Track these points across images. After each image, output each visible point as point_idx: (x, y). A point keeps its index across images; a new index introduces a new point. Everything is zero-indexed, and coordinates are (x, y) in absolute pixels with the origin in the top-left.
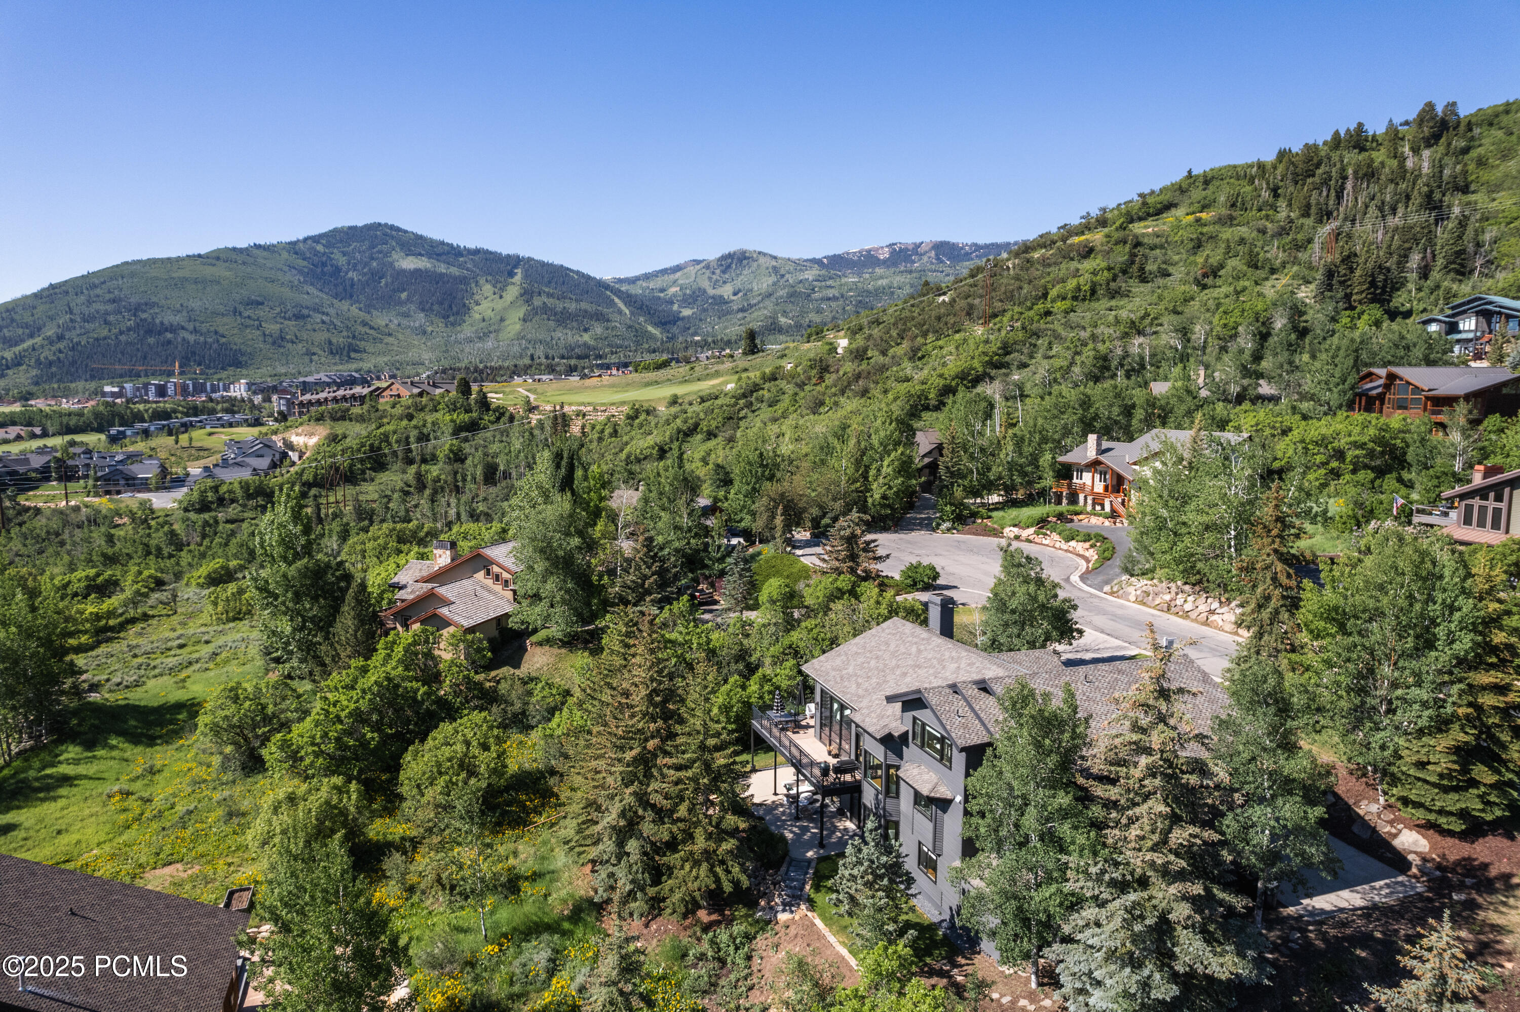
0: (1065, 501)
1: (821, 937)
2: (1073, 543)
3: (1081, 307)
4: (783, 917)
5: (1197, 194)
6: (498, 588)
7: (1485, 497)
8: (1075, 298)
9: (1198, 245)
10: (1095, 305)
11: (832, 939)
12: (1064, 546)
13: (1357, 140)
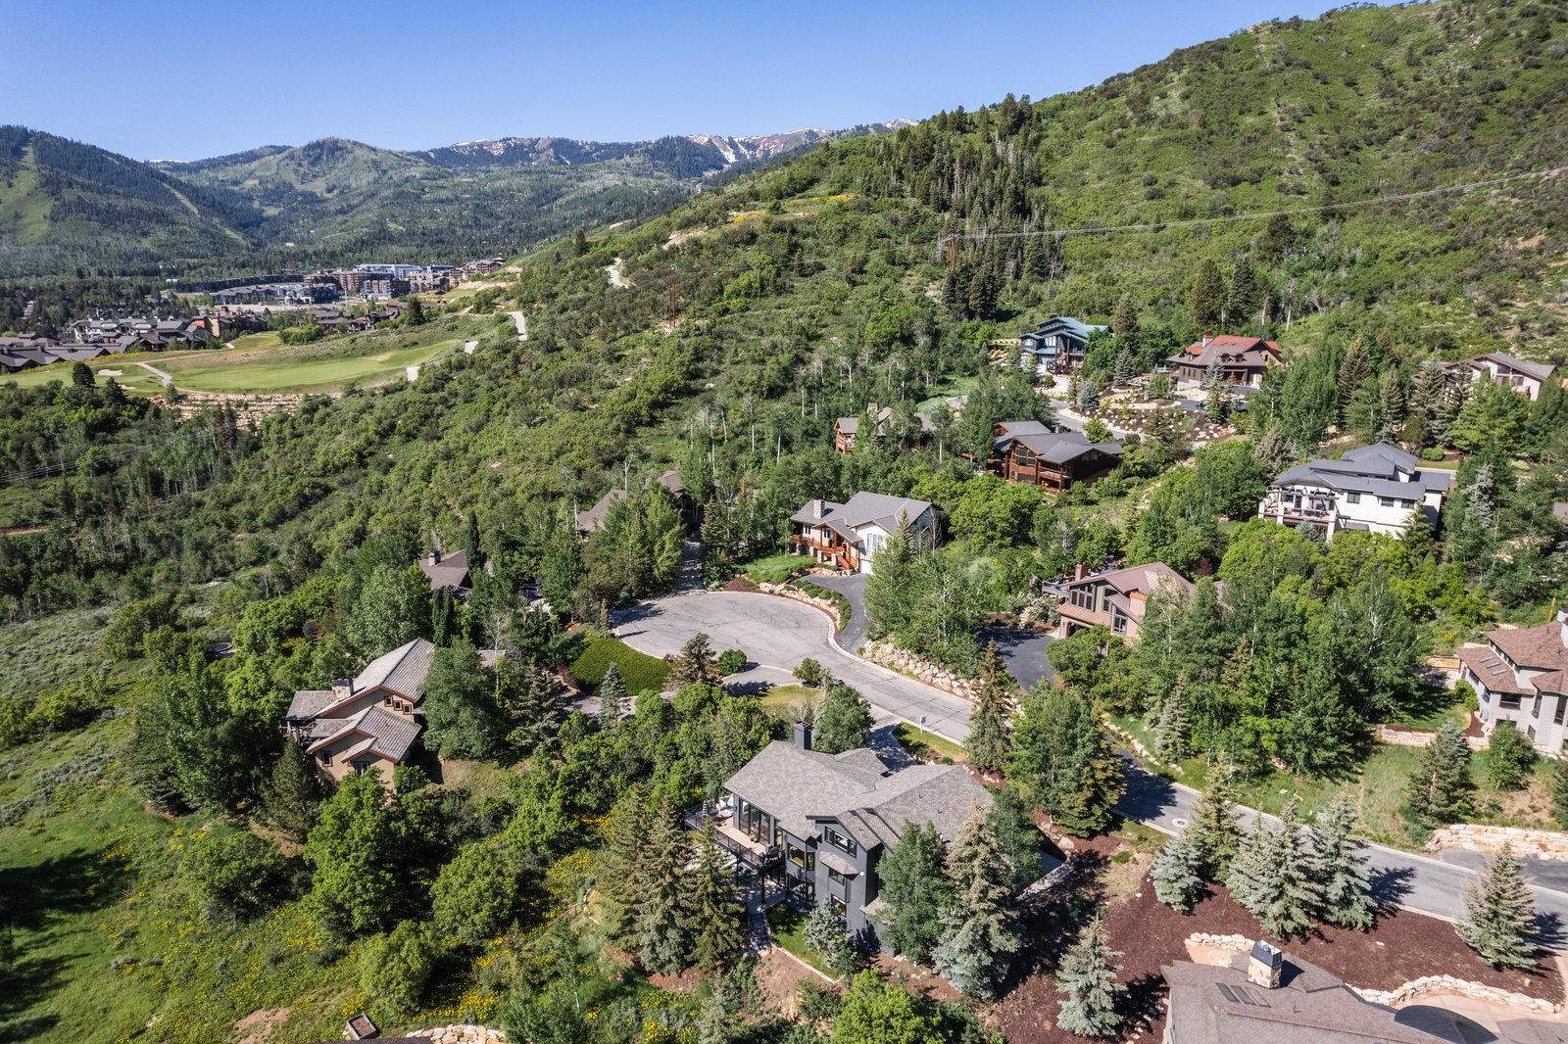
0: (798, 551)
3: (755, 303)
4: (763, 953)
5: (836, 170)
6: (399, 713)
7: (1083, 589)
8: (748, 295)
9: (843, 238)
10: (766, 302)
11: (801, 962)
12: (810, 600)
13: (960, 123)
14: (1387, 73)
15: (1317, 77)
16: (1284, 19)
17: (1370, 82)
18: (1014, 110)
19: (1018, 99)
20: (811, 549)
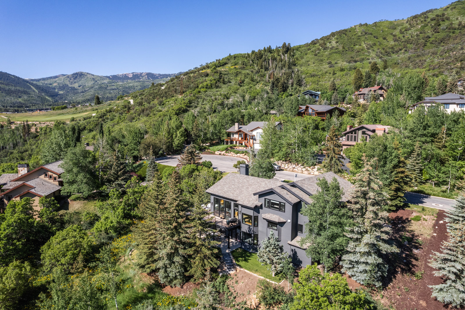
0: (229, 143)
1: (251, 275)
2: (238, 154)
3: (209, 90)
4: (232, 272)
5: (233, 61)
6: (51, 181)
7: (352, 133)
8: (206, 88)
9: (237, 75)
10: (212, 90)
12: (236, 156)
13: (270, 50)
14: (395, 36)
15: (375, 37)
16: (363, 23)
17: (390, 38)
18: (286, 46)
19: (287, 44)
20: (235, 142)
